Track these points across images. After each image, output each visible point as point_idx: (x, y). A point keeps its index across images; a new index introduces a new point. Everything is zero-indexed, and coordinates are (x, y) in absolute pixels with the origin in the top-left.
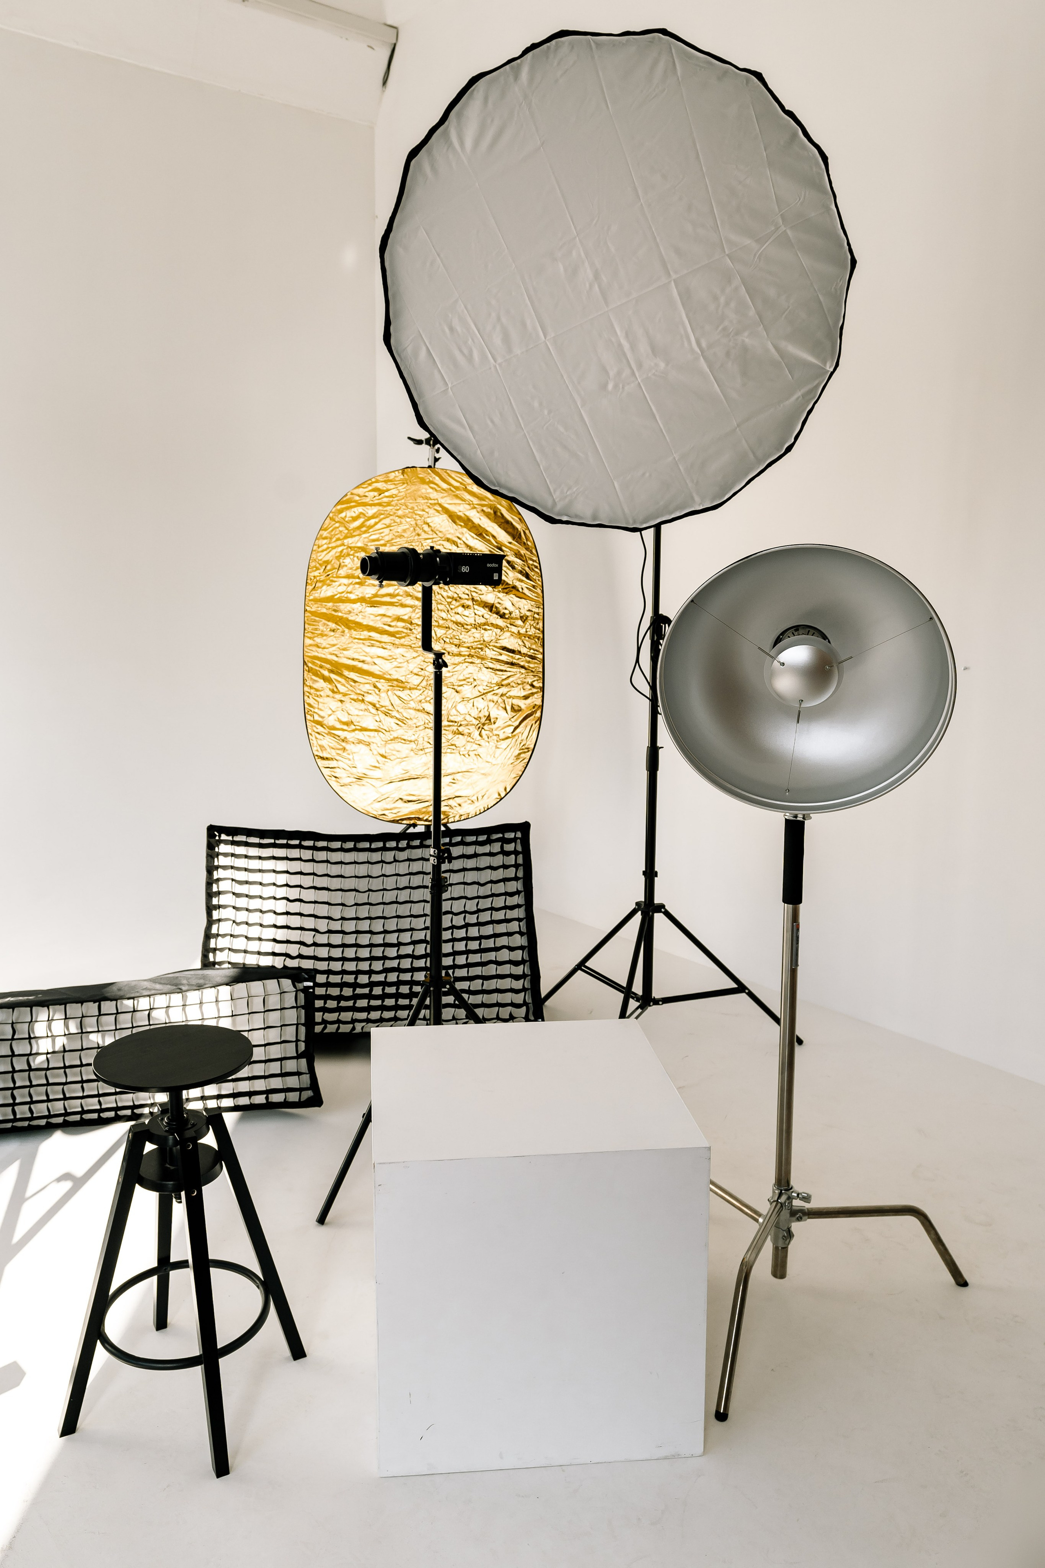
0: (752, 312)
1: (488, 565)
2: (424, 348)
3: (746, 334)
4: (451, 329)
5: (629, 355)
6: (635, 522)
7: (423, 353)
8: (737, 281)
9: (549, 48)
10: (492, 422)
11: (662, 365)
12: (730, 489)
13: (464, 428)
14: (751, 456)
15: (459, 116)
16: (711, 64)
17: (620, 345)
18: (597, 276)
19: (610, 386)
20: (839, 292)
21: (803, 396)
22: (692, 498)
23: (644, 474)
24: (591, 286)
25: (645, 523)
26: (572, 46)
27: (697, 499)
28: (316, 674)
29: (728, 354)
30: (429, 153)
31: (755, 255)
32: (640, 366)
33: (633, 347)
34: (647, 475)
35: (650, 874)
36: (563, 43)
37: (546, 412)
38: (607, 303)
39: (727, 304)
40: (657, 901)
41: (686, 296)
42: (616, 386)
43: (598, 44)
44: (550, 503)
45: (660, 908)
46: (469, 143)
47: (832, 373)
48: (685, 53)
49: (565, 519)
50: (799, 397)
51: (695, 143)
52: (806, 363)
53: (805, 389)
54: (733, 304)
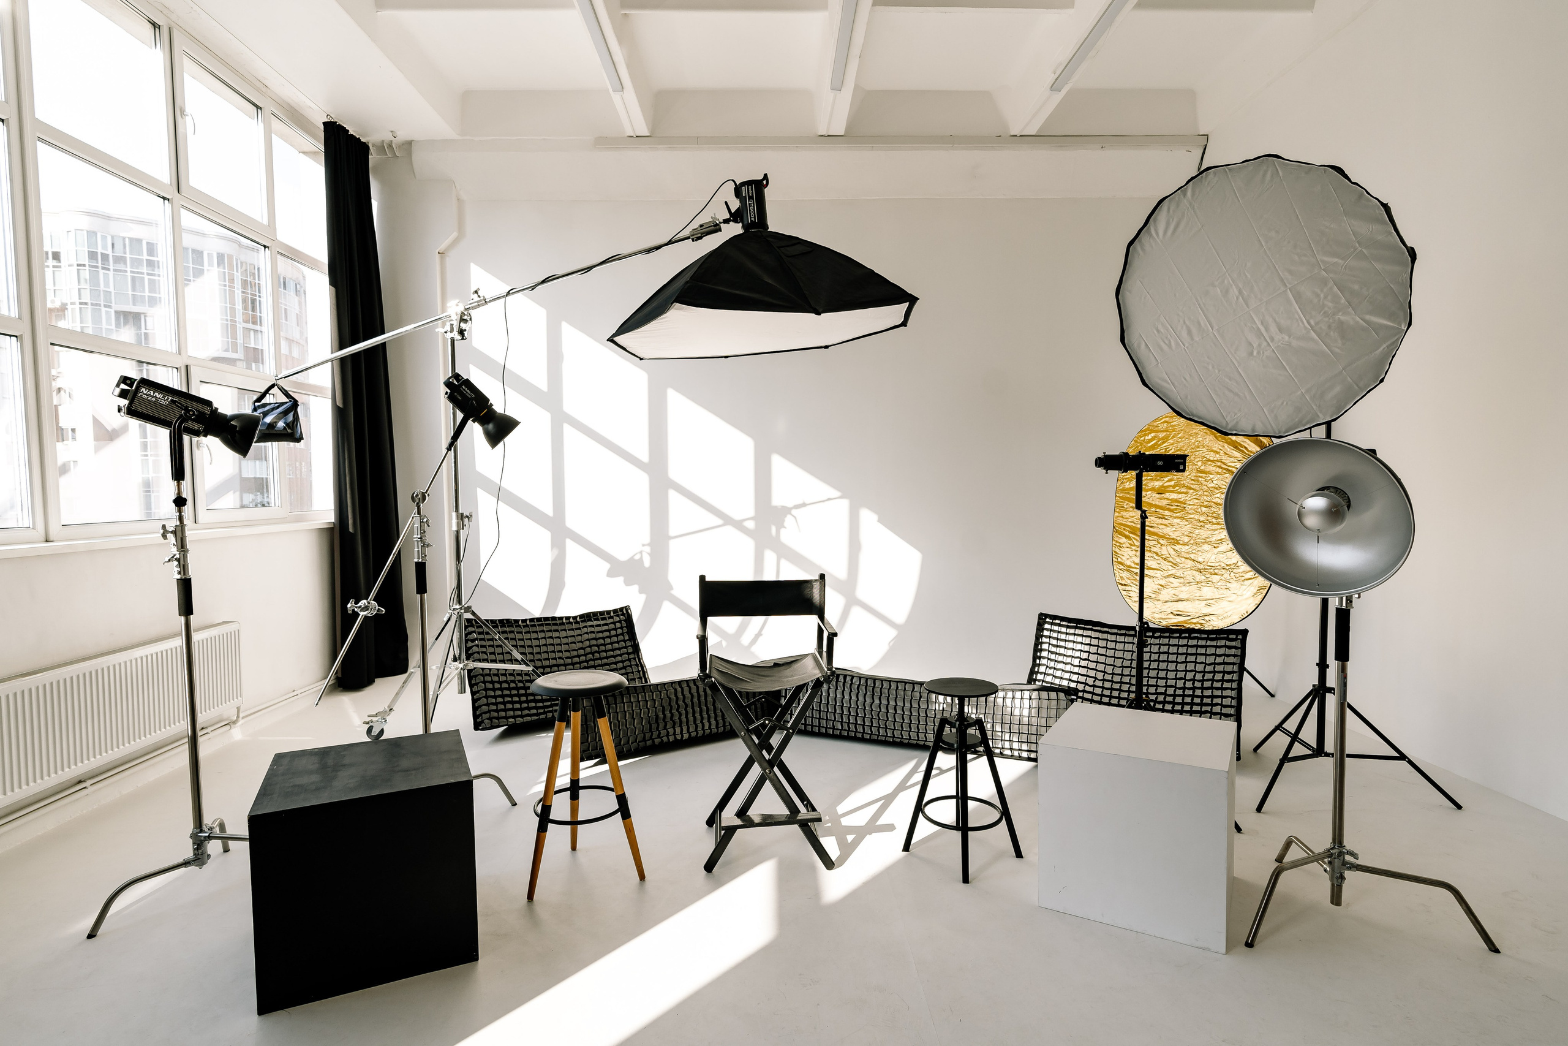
0: (1343, 301)
1: (1176, 461)
2: (1144, 343)
3: (1340, 314)
4: (1158, 331)
5: (1265, 334)
6: (1280, 433)
7: (1143, 346)
8: (1331, 283)
9: (1202, 177)
10: (1185, 380)
11: (1287, 338)
12: (1343, 409)
13: (1168, 383)
14: (1354, 384)
15: (1155, 220)
16: (1301, 166)
17: (1258, 329)
18: (1240, 292)
19: (1255, 353)
20: (1404, 281)
21: (1388, 346)
22: (1318, 416)
23: (1282, 403)
24: (1237, 298)
25: (1287, 432)
26: (1215, 173)
27: (1321, 415)
28: (1121, 534)
29: (1329, 327)
30: (1140, 241)
31: (1343, 266)
32: (1272, 339)
33: (1267, 329)
34: (1285, 403)
35: (1322, 666)
36: (1210, 173)
37: (1217, 371)
38: (1248, 306)
39: (1326, 297)
41: (1298, 297)
42: (1258, 353)
43: (1229, 171)
44: (1224, 424)
46: (1161, 233)
47: (1407, 329)
48: (1283, 163)
49: (1234, 432)
50: (1384, 349)
51: (1295, 211)
52: (1387, 327)
53: (1389, 343)
54: (1329, 297)
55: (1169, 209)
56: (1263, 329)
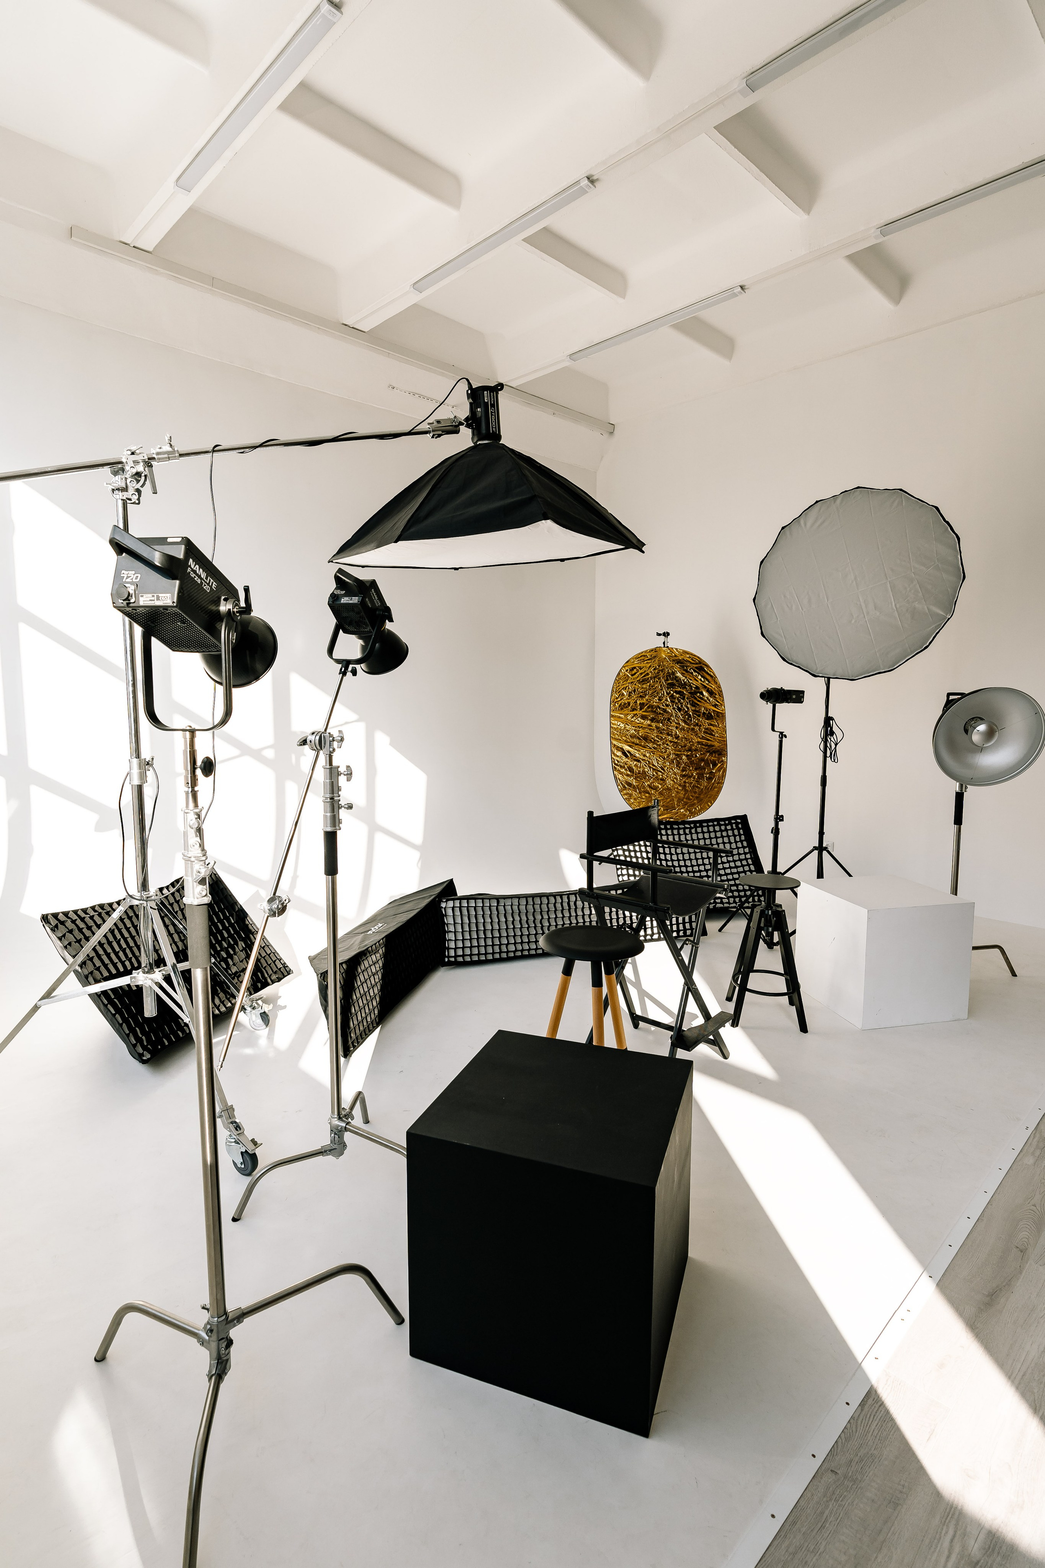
0: (920, 594)
1: (799, 695)
2: (770, 605)
3: (916, 603)
4: (785, 596)
5: (864, 609)
6: (852, 677)
7: (770, 606)
8: (916, 582)
9: (852, 492)
10: (796, 635)
11: (878, 614)
12: (899, 664)
13: (782, 637)
14: (909, 650)
15: (806, 514)
16: (919, 503)
17: (861, 605)
18: (855, 578)
19: (853, 621)
20: (957, 588)
21: (936, 627)
24: (852, 582)
25: (857, 677)
26: (860, 493)
27: (881, 666)
29: (907, 611)
30: (792, 528)
31: (925, 572)
32: (868, 613)
33: (866, 606)
34: (862, 657)
35: (821, 833)
36: (857, 491)
37: (822, 631)
38: (858, 590)
39: (909, 591)
40: (824, 845)
41: (894, 588)
42: (856, 621)
43: (871, 492)
44: (815, 669)
45: (826, 849)
46: (809, 524)
47: (949, 619)
48: (908, 497)
49: (821, 675)
50: (933, 627)
51: (906, 531)
52: (938, 615)
53: (935, 625)
54: (913, 591)
55: (820, 509)
56: (863, 604)
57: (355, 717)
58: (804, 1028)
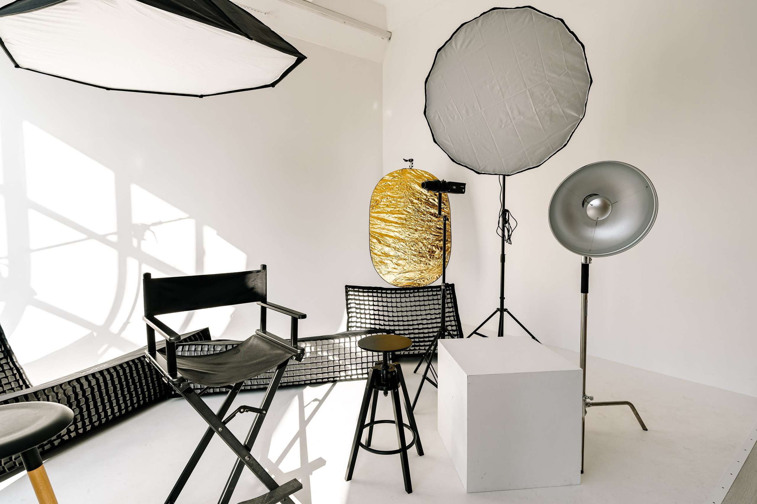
0: (555, 99)
1: (461, 186)
2: (438, 116)
3: (553, 106)
4: (448, 109)
5: (511, 115)
6: (508, 173)
8: (550, 89)
9: (489, 14)
10: (460, 140)
11: (522, 118)
12: (543, 160)
13: (449, 142)
14: (551, 148)
15: (456, 37)
16: (545, 17)
17: (507, 112)
18: (501, 89)
19: (503, 126)
20: (586, 91)
21: (571, 127)
22: (529, 164)
23: (513, 156)
24: (498, 92)
25: (512, 173)
26: (497, 13)
27: (531, 164)
28: (374, 237)
29: (546, 114)
30: (444, 50)
31: (557, 79)
32: (514, 118)
33: (512, 112)
34: (514, 156)
35: (502, 298)
36: (494, 12)
37: (479, 136)
38: (504, 98)
39: (546, 96)
41: (532, 94)
42: (505, 126)
43: (506, 12)
44: (478, 167)
45: (506, 310)
46: (458, 46)
47: (582, 119)
48: (536, 13)
49: (483, 172)
50: (569, 128)
51: (538, 43)
52: (572, 116)
53: (571, 125)
54: (548, 97)
55: (466, 32)
56: (510, 112)
57: (185, 215)
58: (409, 489)
